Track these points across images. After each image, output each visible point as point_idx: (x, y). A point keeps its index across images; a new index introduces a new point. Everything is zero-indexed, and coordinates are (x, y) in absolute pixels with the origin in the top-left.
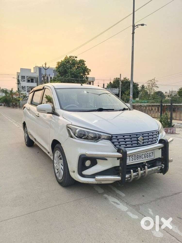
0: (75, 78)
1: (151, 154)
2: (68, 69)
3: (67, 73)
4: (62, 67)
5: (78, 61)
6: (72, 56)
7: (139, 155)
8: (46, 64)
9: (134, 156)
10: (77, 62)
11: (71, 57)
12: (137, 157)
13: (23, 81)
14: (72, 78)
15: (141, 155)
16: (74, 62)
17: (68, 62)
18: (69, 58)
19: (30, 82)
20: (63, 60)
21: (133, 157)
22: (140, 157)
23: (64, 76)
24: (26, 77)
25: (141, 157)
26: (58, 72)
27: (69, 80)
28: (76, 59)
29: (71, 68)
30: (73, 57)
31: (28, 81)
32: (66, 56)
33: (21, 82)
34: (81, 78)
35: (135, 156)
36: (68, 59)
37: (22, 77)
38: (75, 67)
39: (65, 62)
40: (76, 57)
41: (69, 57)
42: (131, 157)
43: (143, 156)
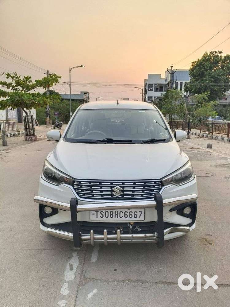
0: (216, 82)
1: (138, 214)
2: (207, 70)
3: (205, 77)
4: (198, 69)
5: (223, 58)
6: (214, 52)
7: (114, 211)
8: (172, 67)
9: (104, 211)
10: (221, 59)
11: (213, 54)
12: (111, 214)
13: (151, 90)
14: (211, 82)
15: (118, 212)
16: (216, 60)
17: (208, 60)
18: (210, 54)
19: (159, 91)
20: (200, 58)
21: (104, 214)
22: (115, 214)
23: (200, 81)
24: (154, 85)
25: (117, 214)
26: (192, 75)
27: (206, 86)
28: (220, 55)
29: (211, 68)
30: (216, 52)
31: (157, 90)
32: (206, 52)
33: (148, 92)
34: (225, 82)
35: (107, 213)
36: (208, 56)
37: (149, 85)
38: (218, 66)
39: (203, 61)
40: (221, 52)
41: (211, 52)
42: (99, 213)
43: (122, 215)
